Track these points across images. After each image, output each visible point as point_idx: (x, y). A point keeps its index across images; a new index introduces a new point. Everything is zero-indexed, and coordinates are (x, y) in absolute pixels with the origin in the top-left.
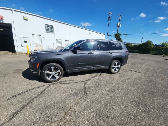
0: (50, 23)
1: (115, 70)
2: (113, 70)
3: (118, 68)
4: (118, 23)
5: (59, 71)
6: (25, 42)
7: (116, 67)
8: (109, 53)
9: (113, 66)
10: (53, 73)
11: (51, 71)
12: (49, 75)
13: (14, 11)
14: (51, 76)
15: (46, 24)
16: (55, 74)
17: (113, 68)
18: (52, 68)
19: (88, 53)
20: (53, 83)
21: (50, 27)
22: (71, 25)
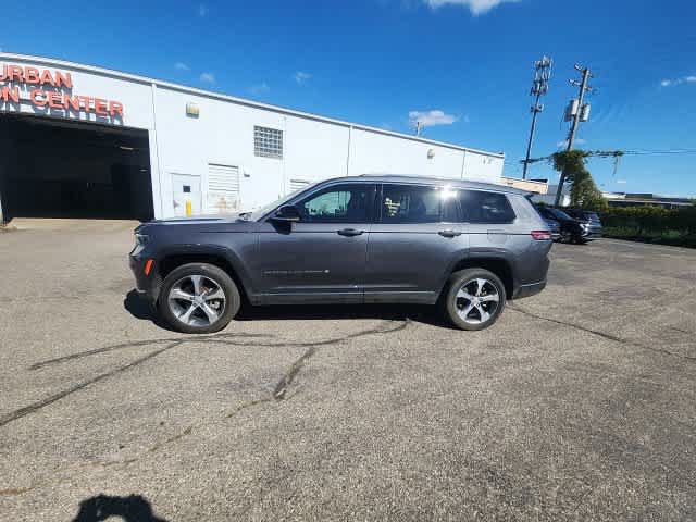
0: (271, 120)
1: (474, 314)
2: (462, 315)
3: (488, 306)
4: (572, 102)
5: (220, 294)
6: (187, 189)
7: (475, 301)
8: (440, 233)
9: (462, 294)
10: (199, 300)
11: (192, 291)
12: (184, 305)
13: (158, 86)
14: (192, 308)
15: (256, 128)
16: (208, 302)
17: (463, 303)
18: (196, 279)
19: (339, 232)
20: (196, 335)
21: (271, 136)
22: (349, 126)
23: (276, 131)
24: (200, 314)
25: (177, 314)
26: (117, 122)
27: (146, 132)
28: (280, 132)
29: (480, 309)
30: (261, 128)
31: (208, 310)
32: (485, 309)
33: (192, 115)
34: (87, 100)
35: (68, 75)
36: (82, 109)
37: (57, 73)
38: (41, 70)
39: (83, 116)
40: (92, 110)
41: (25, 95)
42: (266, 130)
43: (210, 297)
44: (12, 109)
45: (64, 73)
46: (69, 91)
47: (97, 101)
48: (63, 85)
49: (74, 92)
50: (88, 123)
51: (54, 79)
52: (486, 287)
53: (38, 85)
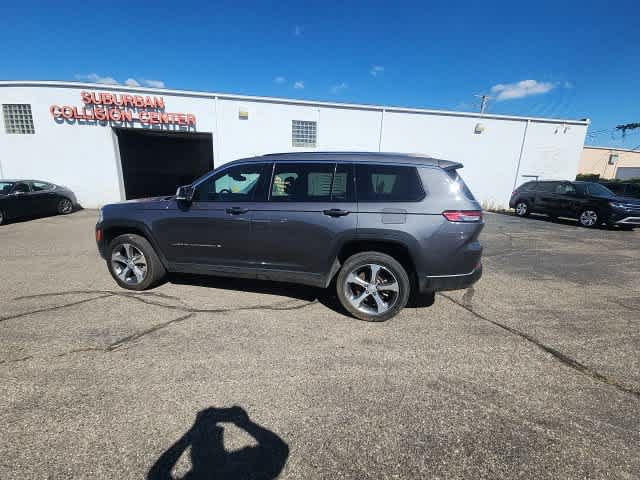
2: (355, 303)
7: (372, 288)
8: (324, 212)
10: (131, 263)
11: (126, 256)
13: (219, 98)
14: (127, 269)
15: (294, 122)
16: (137, 265)
18: (127, 246)
21: (306, 128)
22: (382, 110)
23: (311, 123)
24: (131, 274)
25: (118, 271)
26: (192, 130)
27: (210, 135)
28: (314, 123)
29: (377, 298)
30: (298, 122)
31: (137, 270)
32: (385, 300)
33: (244, 117)
34: (173, 115)
35: (162, 99)
36: (170, 122)
37: (155, 98)
38: (144, 96)
39: (171, 128)
40: (176, 123)
41: (135, 115)
42: (303, 123)
43: (137, 262)
44: (129, 126)
45: (158, 97)
46: (163, 110)
47: (179, 115)
48: (159, 107)
49: (166, 111)
50: (175, 132)
51: (153, 103)
52: (382, 274)
53: (143, 108)
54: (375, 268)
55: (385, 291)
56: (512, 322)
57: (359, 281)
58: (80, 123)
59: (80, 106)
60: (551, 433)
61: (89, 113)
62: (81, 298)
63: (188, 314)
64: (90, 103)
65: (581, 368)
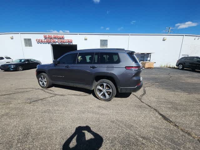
2: (100, 95)
10: (43, 81)
11: (42, 79)
13: (79, 34)
17: (100, 91)
21: (105, 42)
22: (129, 35)
23: (106, 40)
26: (71, 44)
27: (76, 45)
29: (106, 94)
30: (102, 40)
31: (45, 83)
33: (86, 39)
37: (62, 36)
38: (59, 35)
39: (66, 44)
40: (67, 42)
41: (57, 41)
42: (103, 40)
43: (45, 81)
44: (55, 44)
45: (63, 35)
47: (68, 40)
48: (63, 38)
49: (65, 39)
50: (67, 45)
51: (61, 37)
52: (107, 86)
53: (59, 38)
54: (105, 84)
55: (109, 92)
56: (153, 105)
57: (101, 88)
58: (43, 43)
59: (43, 39)
60: (144, 141)
61: (45, 41)
62: (30, 90)
63: (54, 95)
64: (46, 38)
65: (170, 122)
